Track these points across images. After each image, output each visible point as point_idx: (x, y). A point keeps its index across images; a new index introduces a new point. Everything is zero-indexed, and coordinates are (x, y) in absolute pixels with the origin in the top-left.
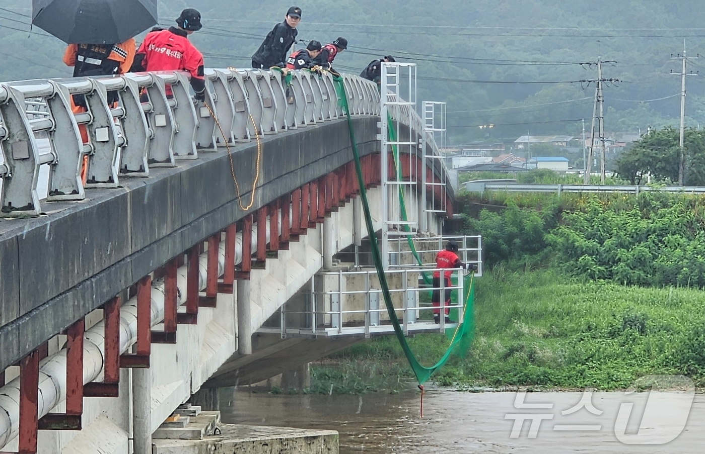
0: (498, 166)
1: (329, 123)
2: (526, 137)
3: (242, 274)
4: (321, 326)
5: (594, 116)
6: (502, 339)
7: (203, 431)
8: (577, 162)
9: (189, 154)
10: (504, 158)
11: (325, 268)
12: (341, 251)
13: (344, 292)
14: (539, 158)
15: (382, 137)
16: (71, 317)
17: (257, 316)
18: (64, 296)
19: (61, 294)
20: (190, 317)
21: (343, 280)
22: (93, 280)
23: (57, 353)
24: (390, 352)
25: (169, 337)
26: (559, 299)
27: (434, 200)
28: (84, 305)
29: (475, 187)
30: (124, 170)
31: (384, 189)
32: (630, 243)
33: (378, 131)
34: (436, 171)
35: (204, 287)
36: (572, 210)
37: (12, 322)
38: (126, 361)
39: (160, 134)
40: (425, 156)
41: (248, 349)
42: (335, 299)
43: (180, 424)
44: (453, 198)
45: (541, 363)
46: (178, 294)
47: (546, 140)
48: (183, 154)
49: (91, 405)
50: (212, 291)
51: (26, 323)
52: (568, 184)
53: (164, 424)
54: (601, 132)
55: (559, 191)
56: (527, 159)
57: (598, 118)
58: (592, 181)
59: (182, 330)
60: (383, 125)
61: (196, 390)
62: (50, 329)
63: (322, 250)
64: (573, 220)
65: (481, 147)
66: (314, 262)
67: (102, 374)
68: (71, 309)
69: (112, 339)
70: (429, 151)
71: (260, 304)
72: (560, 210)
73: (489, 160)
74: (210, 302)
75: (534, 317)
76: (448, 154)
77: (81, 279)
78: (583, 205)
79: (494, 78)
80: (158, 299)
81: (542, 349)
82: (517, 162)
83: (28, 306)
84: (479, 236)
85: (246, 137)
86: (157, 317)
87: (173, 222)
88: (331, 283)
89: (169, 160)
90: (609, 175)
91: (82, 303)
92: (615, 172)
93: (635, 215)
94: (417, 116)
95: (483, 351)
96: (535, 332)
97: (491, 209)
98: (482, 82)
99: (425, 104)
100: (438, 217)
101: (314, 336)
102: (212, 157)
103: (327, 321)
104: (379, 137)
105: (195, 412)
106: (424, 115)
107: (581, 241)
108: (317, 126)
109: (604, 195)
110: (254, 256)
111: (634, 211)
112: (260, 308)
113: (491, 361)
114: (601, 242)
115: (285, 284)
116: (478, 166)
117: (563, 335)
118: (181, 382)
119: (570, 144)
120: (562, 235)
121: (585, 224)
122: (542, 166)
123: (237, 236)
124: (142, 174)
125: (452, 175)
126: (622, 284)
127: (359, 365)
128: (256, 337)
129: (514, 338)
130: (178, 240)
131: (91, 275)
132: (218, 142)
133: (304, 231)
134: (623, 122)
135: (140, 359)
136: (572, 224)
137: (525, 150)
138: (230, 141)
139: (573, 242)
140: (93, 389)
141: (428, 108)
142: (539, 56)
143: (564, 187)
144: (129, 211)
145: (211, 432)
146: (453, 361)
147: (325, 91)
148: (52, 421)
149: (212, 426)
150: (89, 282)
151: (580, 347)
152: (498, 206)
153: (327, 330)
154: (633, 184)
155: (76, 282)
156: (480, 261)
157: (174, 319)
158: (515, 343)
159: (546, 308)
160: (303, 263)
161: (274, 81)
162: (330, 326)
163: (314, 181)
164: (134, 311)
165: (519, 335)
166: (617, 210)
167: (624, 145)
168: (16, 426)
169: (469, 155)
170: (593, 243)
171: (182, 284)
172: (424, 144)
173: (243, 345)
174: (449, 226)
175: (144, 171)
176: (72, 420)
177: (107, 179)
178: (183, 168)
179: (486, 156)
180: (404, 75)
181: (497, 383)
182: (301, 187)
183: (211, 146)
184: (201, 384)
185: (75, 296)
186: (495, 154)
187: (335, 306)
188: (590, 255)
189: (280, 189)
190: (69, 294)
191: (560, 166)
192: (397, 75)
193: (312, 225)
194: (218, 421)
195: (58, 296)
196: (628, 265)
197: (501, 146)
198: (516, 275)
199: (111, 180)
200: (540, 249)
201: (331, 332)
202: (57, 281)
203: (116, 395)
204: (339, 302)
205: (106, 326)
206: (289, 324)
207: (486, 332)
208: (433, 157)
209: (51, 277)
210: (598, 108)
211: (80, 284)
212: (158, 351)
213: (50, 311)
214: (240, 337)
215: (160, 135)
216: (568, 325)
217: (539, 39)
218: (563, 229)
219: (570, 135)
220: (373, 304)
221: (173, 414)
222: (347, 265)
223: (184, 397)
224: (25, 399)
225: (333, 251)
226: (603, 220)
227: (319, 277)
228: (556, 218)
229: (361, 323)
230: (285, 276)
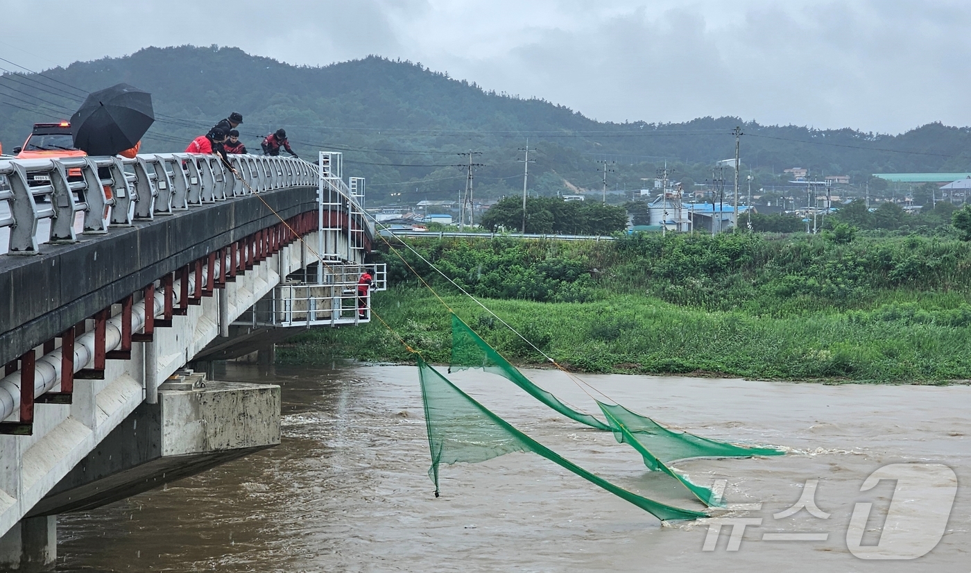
0: (406, 220)
1: (282, 190)
2: (425, 202)
3: (220, 285)
4: (279, 321)
5: (467, 188)
6: (400, 332)
7: (193, 385)
8: (455, 218)
9: (183, 207)
10: (409, 215)
11: (281, 283)
12: (293, 273)
13: (294, 299)
14: (433, 216)
15: (320, 200)
16: (97, 306)
17: (233, 313)
18: (92, 294)
19: (90, 293)
20: (182, 311)
21: (293, 292)
22: (113, 284)
23: (90, 331)
24: (328, 339)
25: (167, 323)
26: (438, 306)
27: (356, 240)
28: (106, 300)
29: (386, 233)
30: (136, 216)
31: (321, 234)
32: (487, 270)
33: (318, 196)
34: (358, 222)
35: (193, 292)
36: (449, 249)
37: (56, 309)
38: (138, 337)
39: (162, 193)
40: (350, 212)
41: (226, 334)
42: (288, 304)
43: (179, 381)
44: (372, 241)
45: (425, 347)
46: (174, 296)
47: (438, 203)
48: (179, 207)
49: (110, 364)
50: (198, 295)
51: (66, 310)
52: (447, 232)
53: (167, 381)
54: (471, 198)
55: (440, 236)
56: (425, 216)
57: (469, 189)
58: (465, 230)
59: (175, 318)
60: (320, 192)
61: (190, 358)
62: (82, 315)
63: (279, 271)
64: (450, 254)
65: (395, 208)
66: (274, 279)
67: (120, 345)
68: (97, 302)
69: (127, 323)
70: (353, 210)
71: (235, 305)
72: (441, 248)
73: (400, 216)
74: (196, 301)
75: (423, 317)
76: (373, 212)
77: (104, 284)
78: (456, 245)
79: (404, 163)
80: (160, 299)
81: (425, 338)
82: (418, 218)
83: (67, 299)
84: (385, 264)
85: (223, 198)
86: (159, 310)
87: (170, 250)
88: (285, 293)
89: (168, 211)
90: (477, 226)
91: (105, 299)
92: (480, 224)
93: (490, 252)
94: (346, 186)
95: (387, 339)
96: (421, 327)
97: (395, 247)
98: (397, 165)
99: (351, 179)
100: (361, 252)
101: (274, 327)
102: (197, 210)
103: (282, 318)
104: (317, 200)
105: (189, 373)
106: (350, 186)
107: (454, 269)
108: (273, 192)
109: (469, 239)
110: (229, 274)
111: (489, 250)
112: (235, 308)
113: (392, 346)
114: (468, 270)
115: (253, 293)
116: (392, 220)
117: (440, 329)
118: (180, 353)
119: (453, 206)
120: (442, 265)
121: (457, 257)
122: (434, 220)
123: (215, 263)
124: (149, 219)
125: (371, 226)
126: (481, 297)
127: (308, 347)
128: (230, 327)
129: (408, 331)
130: (173, 262)
131: (111, 281)
132: (203, 200)
133: (264, 259)
134: (489, 192)
135: (147, 337)
136: (449, 257)
137: (423, 210)
138: (212, 199)
139: (449, 269)
140: (113, 355)
141: (353, 182)
142: (434, 149)
143: (444, 234)
144: (138, 241)
145: (199, 386)
146: (368, 346)
147: (279, 170)
148: (84, 374)
149: (200, 382)
150: (109, 286)
151: (450, 337)
152: (398, 245)
153: (282, 323)
154: (492, 232)
155: (101, 286)
156: (385, 280)
157: (170, 312)
158: (408, 334)
159: (430, 311)
160: (266, 280)
161: (244, 163)
162: (285, 321)
163: (271, 227)
164: (143, 306)
165: (412, 329)
166: (478, 249)
167: (488, 207)
168: (59, 376)
169: (387, 212)
170: (463, 270)
171: (177, 289)
172: (350, 205)
173: (223, 331)
174: (368, 259)
175: (150, 217)
176: (98, 373)
177: (124, 221)
178: (177, 215)
179: (398, 213)
180: (334, 160)
181: (396, 360)
182: (262, 231)
183: (198, 202)
184: (193, 355)
185: (100, 295)
186: (403, 213)
187: (288, 308)
188: (460, 278)
189: (248, 230)
190: (97, 293)
191: (446, 220)
192: (330, 160)
193: (269, 255)
194: (204, 379)
195: (88, 294)
196: (485, 285)
197: (407, 207)
198: (411, 290)
199: (127, 222)
200: (427, 274)
201: (285, 325)
202: (87, 284)
203: (129, 359)
204: (290, 306)
205: (123, 315)
206: (258, 319)
207: (392, 326)
208: (356, 213)
209: (83, 282)
210: (469, 182)
211: (103, 287)
212: (160, 332)
213: (83, 304)
214: (221, 326)
215: (162, 195)
216: (443, 322)
217: (434, 138)
218: (443, 261)
219: (454, 201)
220: (312, 307)
221: (174, 373)
222: (296, 282)
223: (182, 363)
224: (65, 358)
225: (286, 273)
226: (469, 255)
227: (278, 288)
228: (438, 253)
229: (304, 319)
230: (253, 288)
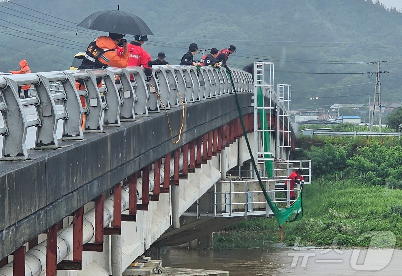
0: (321, 121)
1: (224, 96)
2: (337, 105)
3: (175, 182)
4: (220, 212)
5: (375, 93)
6: (322, 219)
7: (151, 271)
8: (365, 119)
9: (144, 114)
10: (324, 117)
11: (222, 179)
12: (231, 169)
13: (233, 193)
14: (344, 117)
15: (255, 104)
16: (75, 205)
17: (183, 206)
18: (72, 194)
19: (70, 193)
20: (144, 207)
21: (232, 186)
22: (88, 185)
23: (68, 227)
24: (259, 226)
25: (132, 218)
26: (355, 197)
27: (284, 140)
28: (83, 199)
29: (307, 133)
30: (106, 123)
31: (256, 134)
32: (396, 165)
33: (253, 101)
34: (285, 124)
35: (152, 189)
36: (363, 146)
37: (42, 208)
38: (107, 231)
39: (127, 102)
40: (279, 115)
41: (178, 225)
42: (227, 196)
43: (138, 267)
44: (295, 139)
45: (345, 233)
46: (137, 193)
47: (348, 106)
48: (140, 114)
49: (87, 256)
50: (157, 192)
51: (50, 209)
52: (360, 131)
53: (129, 267)
54: (379, 102)
55: (355, 135)
56: (337, 117)
57: (378, 94)
58: (375, 129)
59: (139, 213)
60: (255, 98)
61: (148, 247)
62: (64, 213)
63: (220, 168)
64: (363, 151)
65: (311, 110)
66: (216, 175)
67: (94, 239)
68: (76, 202)
69: (99, 219)
70: (281, 113)
71: (185, 199)
72: (356, 146)
73: (316, 118)
74: (156, 198)
75: (342, 207)
76: (292, 114)
77: (81, 185)
78: (368, 143)
79: (318, 72)
80: (126, 196)
81: (345, 225)
82: (332, 119)
83: (51, 199)
84: (310, 161)
85: (176, 104)
86: (125, 206)
87: (134, 153)
88: (225, 187)
89: (132, 117)
90: (384, 126)
91: (82, 198)
92: (387, 124)
93: (398, 149)
94: (274, 92)
95: (312, 226)
96: (341, 215)
97: (316, 146)
98: (312, 73)
99: (279, 86)
100: (287, 150)
101: (215, 218)
102: (156, 116)
103: (223, 209)
104: (252, 104)
105: (147, 260)
106: (278, 92)
107: (367, 164)
108: (217, 98)
109: (381, 137)
110: (181, 171)
111: (397, 147)
112: (184, 202)
113: (316, 232)
114: (379, 164)
115: (199, 188)
116: (309, 121)
117: (357, 217)
118: (139, 243)
119: (362, 108)
120: (357, 160)
121: (370, 154)
122: (345, 121)
123: (171, 161)
124: (117, 125)
125: (295, 126)
126: (391, 188)
127: (241, 233)
128: (182, 218)
129: (329, 218)
130: (137, 163)
131: (87, 182)
132: (160, 107)
133: (210, 158)
134: (392, 96)
135: (116, 230)
136: (363, 154)
137: (336, 112)
138: (167, 106)
139: (363, 164)
140: (88, 247)
141: (281, 88)
142: (344, 58)
143: (358, 133)
144: (109, 146)
145: (156, 272)
146: (295, 232)
147: (222, 78)
148: (65, 265)
149: (157, 269)
150: (86, 186)
151: (367, 224)
152: (320, 143)
153: (223, 214)
154: (397, 131)
155: (79, 186)
156: (310, 175)
157: (135, 208)
158: (330, 221)
159: (348, 201)
160: (209, 176)
161: (192, 73)
162: (225, 212)
163: (215, 129)
164: (112, 203)
165: (332, 217)
166: (388, 146)
167: (392, 109)
168: (44, 267)
169: (304, 114)
170: (374, 165)
171: (140, 187)
172: (279, 108)
173: (175, 223)
174: (293, 155)
175: (117, 123)
176: (76, 265)
177: (96, 128)
178: (140, 121)
179: (314, 115)
180: (267, 70)
181: (320, 244)
182: (208, 133)
183: (157, 109)
184: (150, 244)
185: (78, 194)
186: (319, 114)
187: (227, 200)
188: (372, 171)
189: (196, 133)
190: (75, 193)
191: (356, 121)
192: (263, 69)
193: (214, 154)
194: (160, 266)
195: (69, 194)
196: (394, 177)
197: (323, 110)
198: (331, 182)
199: (99, 128)
200: (344, 168)
201: (225, 215)
202: (68, 186)
203: (102, 250)
204: (230, 198)
205: (96, 212)
206: (201, 211)
207: (314, 215)
208: (284, 116)
209: (64, 183)
210: (377, 88)
211: (81, 187)
212: (125, 225)
213: (64, 203)
214: (173, 218)
215: (127, 104)
216: (360, 211)
217: (344, 49)
218: (358, 157)
219: (362, 104)
220: (250, 199)
221: (134, 261)
222: (235, 177)
223: (141, 252)
224: (49, 252)
225: (226, 169)
226: (380, 151)
227: (218, 184)
228: (353, 150)
229: (242, 210)
230: (199, 184)
